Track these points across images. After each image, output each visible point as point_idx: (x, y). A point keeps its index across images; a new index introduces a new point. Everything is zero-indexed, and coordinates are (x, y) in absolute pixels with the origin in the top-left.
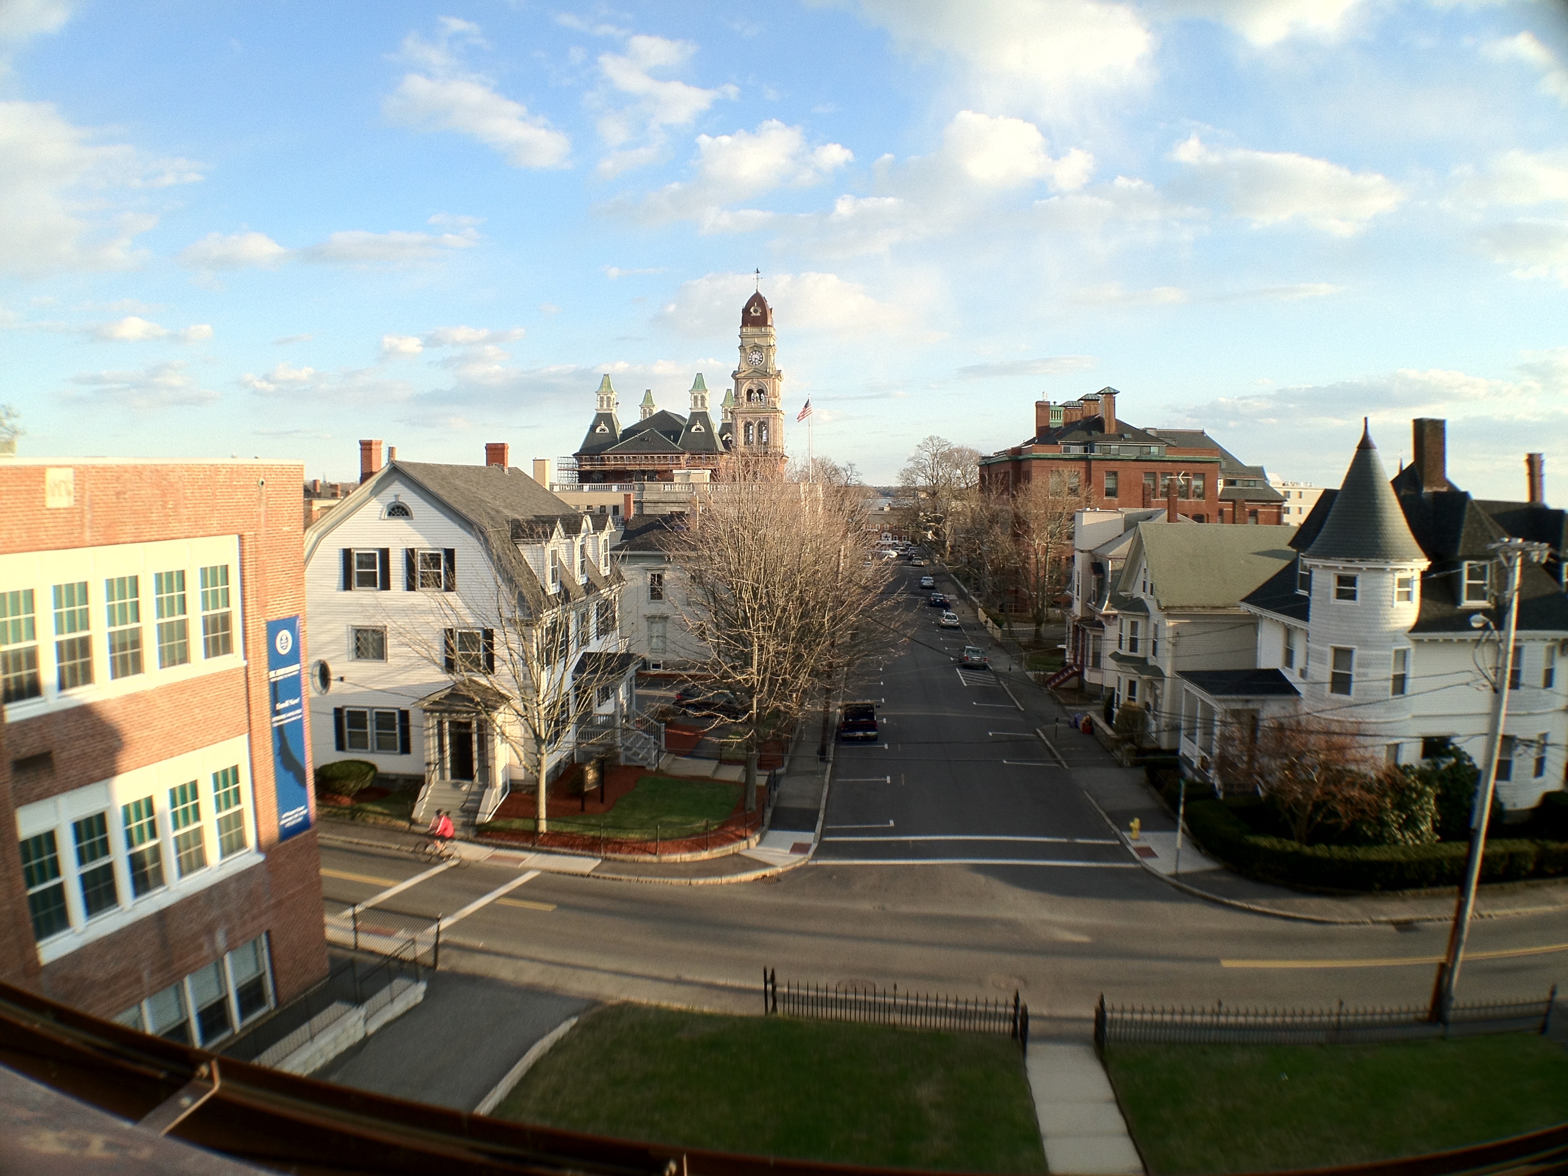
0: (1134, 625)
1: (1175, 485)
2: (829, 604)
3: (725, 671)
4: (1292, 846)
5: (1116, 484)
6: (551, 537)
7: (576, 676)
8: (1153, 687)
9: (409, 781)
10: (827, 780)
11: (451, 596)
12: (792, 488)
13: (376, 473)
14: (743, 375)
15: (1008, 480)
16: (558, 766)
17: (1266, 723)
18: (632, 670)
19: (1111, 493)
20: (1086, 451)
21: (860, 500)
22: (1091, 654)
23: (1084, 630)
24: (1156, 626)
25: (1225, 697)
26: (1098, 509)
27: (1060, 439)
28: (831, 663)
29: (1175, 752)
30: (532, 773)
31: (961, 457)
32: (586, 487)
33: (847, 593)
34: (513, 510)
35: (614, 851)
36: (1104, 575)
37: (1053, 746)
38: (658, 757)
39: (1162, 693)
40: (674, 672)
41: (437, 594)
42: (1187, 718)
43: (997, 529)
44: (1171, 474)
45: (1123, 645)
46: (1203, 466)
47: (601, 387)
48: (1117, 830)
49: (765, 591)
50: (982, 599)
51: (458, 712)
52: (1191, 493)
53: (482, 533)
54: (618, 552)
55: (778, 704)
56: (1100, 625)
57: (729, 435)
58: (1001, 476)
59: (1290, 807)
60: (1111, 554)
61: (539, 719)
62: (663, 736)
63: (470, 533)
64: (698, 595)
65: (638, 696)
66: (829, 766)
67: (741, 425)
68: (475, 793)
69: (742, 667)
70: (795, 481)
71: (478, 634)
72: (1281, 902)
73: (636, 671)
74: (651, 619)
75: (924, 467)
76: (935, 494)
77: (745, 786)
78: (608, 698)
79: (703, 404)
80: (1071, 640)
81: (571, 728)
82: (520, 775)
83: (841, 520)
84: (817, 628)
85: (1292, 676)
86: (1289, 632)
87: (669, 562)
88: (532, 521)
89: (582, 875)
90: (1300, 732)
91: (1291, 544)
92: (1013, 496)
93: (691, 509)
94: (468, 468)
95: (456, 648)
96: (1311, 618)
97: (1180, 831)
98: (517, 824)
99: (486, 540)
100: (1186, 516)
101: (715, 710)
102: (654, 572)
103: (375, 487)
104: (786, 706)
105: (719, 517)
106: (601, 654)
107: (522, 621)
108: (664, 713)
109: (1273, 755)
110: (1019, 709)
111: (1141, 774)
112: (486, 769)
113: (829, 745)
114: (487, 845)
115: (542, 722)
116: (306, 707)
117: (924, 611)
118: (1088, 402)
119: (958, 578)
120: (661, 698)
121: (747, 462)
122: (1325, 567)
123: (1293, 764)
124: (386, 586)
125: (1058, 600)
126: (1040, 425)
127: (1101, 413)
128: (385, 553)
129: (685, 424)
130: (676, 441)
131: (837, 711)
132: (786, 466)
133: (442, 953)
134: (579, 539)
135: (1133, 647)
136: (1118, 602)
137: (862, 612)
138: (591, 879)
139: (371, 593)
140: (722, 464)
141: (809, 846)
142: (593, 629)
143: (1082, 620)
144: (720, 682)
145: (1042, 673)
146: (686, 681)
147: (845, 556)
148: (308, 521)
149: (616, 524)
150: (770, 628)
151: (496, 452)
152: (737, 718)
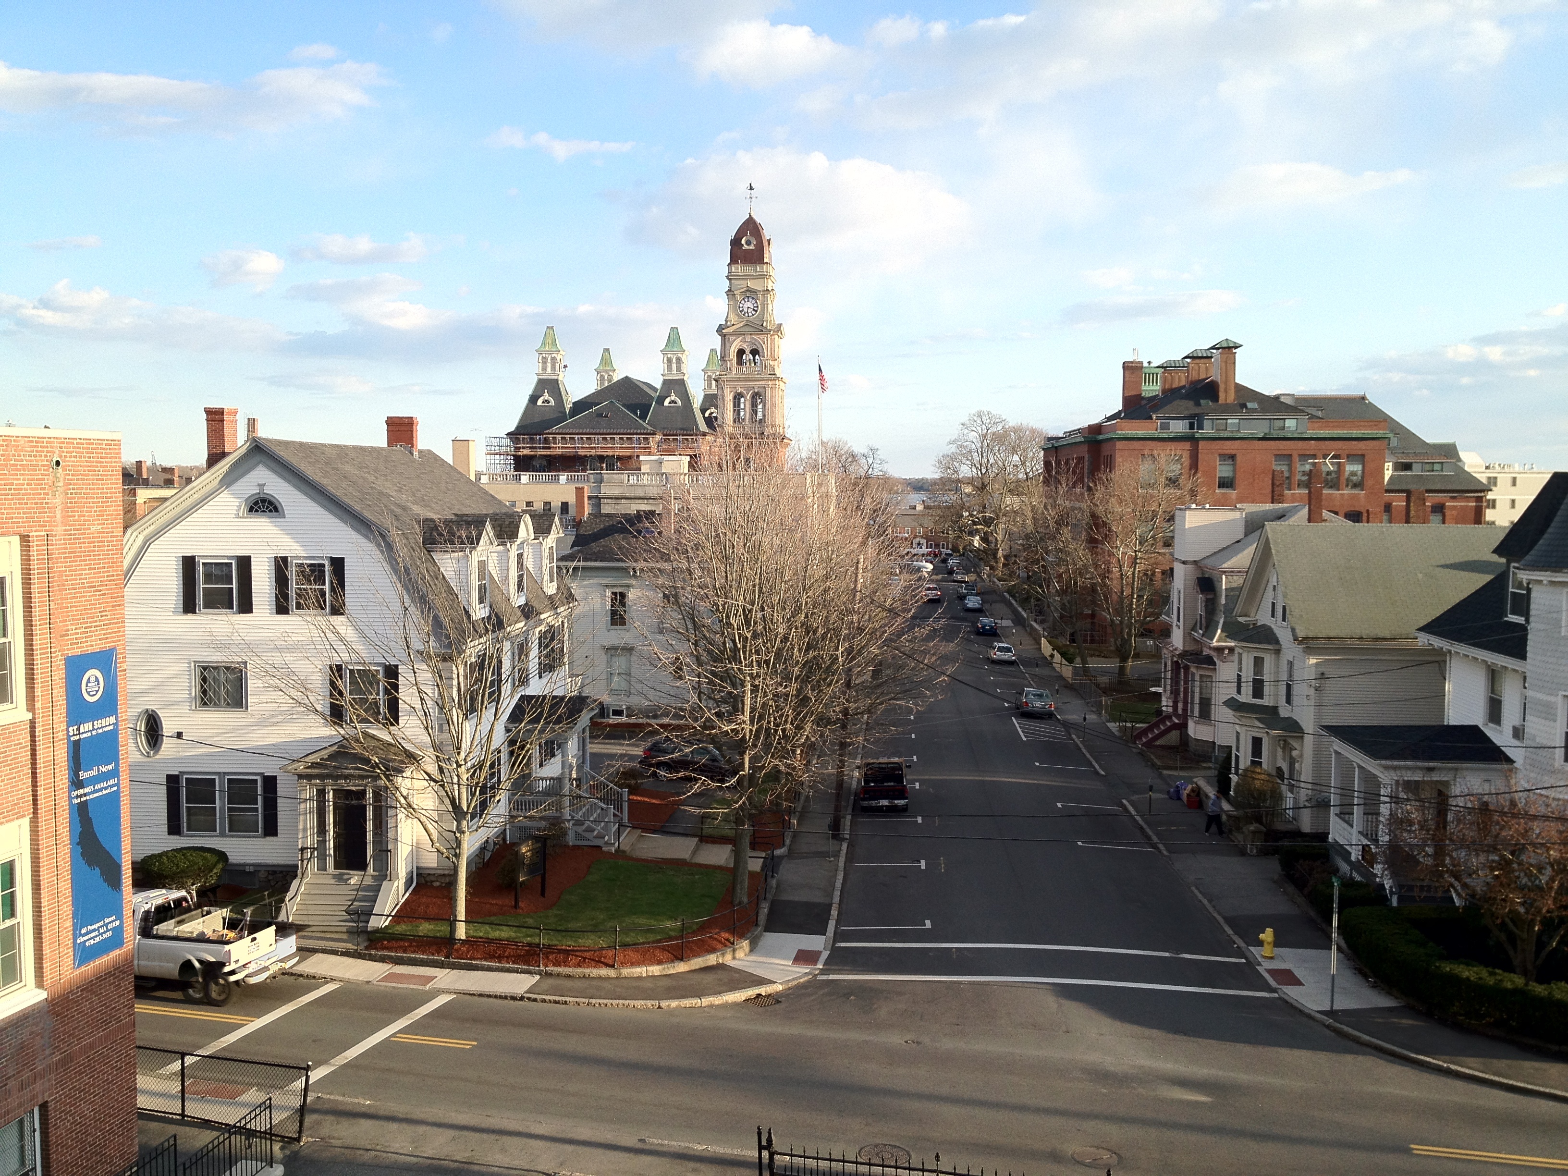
0: (1258, 663)
1: (1319, 472)
2: (845, 632)
3: (709, 720)
4: (1513, 982)
5: (1234, 471)
6: (478, 544)
7: (511, 726)
8: (1287, 747)
9: (275, 872)
10: (841, 864)
11: (337, 620)
12: (796, 480)
13: (229, 453)
14: (731, 330)
15: (1083, 468)
16: (483, 849)
17: (1461, 802)
18: (585, 719)
19: (1225, 483)
20: (1191, 427)
21: (885, 495)
22: (1197, 700)
23: (1187, 668)
24: (1291, 664)
25: (1396, 763)
26: (1207, 506)
27: (1155, 412)
28: (846, 709)
29: (1324, 836)
30: (448, 858)
31: (1020, 438)
32: (525, 478)
33: (867, 617)
34: (426, 506)
35: (557, 964)
36: (1215, 594)
37: (1146, 823)
38: (619, 833)
39: (1301, 756)
40: (640, 721)
41: (320, 618)
42: (1338, 791)
43: (1066, 532)
44: (1314, 456)
45: (1243, 690)
46: (1362, 445)
47: (544, 343)
48: (1242, 945)
49: (760, 615)
50: (1045, 625)
51: (346, 777)
52: (1343, 482)
53: (383, 536)
54: (569, 564)
55: (777, 762)
56: (1210, 661)
57: (713, 410)
58: (1073, 464)
59: (1503, 923)
60: (1225, 565)
61: (459, 785)
62: (626, 806)
63: (366, 537)
64: (674, 619)
65: (593, 755)
66: (845, 846)
67: (729, 397)
68: (368, 888)
69: (730, 714)
70: (800, 471)
71: (377, 671)
72: (1502, 1064)
73: (591, 719)
74: (612, 651)
75: (970, 452)
76: (984, 487)
77: (734, 872)
78: (553, 755)
79: (679, 369)
80: (1169, 682)
81: (503, 796)
82: (431, 861)
83: (859, 521)
84: (828, 663)
85: (1500, 736)
86: (1494, 675)
87: (635, 576)
88: (451, 521)
89: (513, 998)
90: (1515, 816)
91: (1498, 551)
92: (1090, 489)
93: (664, 507)
94: (362, 449)
95: (346, 693)
96: (1528, 655)
97: (1334, 947)
98: (425, 928)
99: (389, 547)
100: (1336, 513)
101: (694, 771)
102: (615, 590)
103: (227, 475)
104: (788, 766)
105: (700, 518)
106: (544, 697)
107: (437, 655)
108: (629, 774)
109: (1475, 847)
110: (1098, 773)
111: (1273, 866)
112: (384, 853)
113: (844, 818)
114: (382, 960)
115: (464, 791)
116: (124, 777)
117: (969, 640)
118: (1198, 361)
119: (1014, 597)
120: (622, 756)
121: (737, 446)
122: (1552, 583)
123: (1509, 863)
124: (246, 607)
125: (1150, 626)
126: (1127, 395)
127: (1215, 374)
128: (245, 563)
129: (655, 395)
130: (643, 417)
131: (855, 776)
132: (788, 452)
133: (309, 1119)
134: (515, 547)
135: (1258, 691)
136: (1234, 630)
137: (887, 642)
138: (526, 1003)
139: (225, 618)
140: (705, 448)
141: (819, 953)
142: (533, 664)
143: (1184, 654)
144: (702, 733)
145: (1129, 725)
146: (655, 733)
147: (865, 570)
148: (130, 517)
149: (565, 526)
150: (767, 662)
151: (402, 428)
152: (722, 781)
